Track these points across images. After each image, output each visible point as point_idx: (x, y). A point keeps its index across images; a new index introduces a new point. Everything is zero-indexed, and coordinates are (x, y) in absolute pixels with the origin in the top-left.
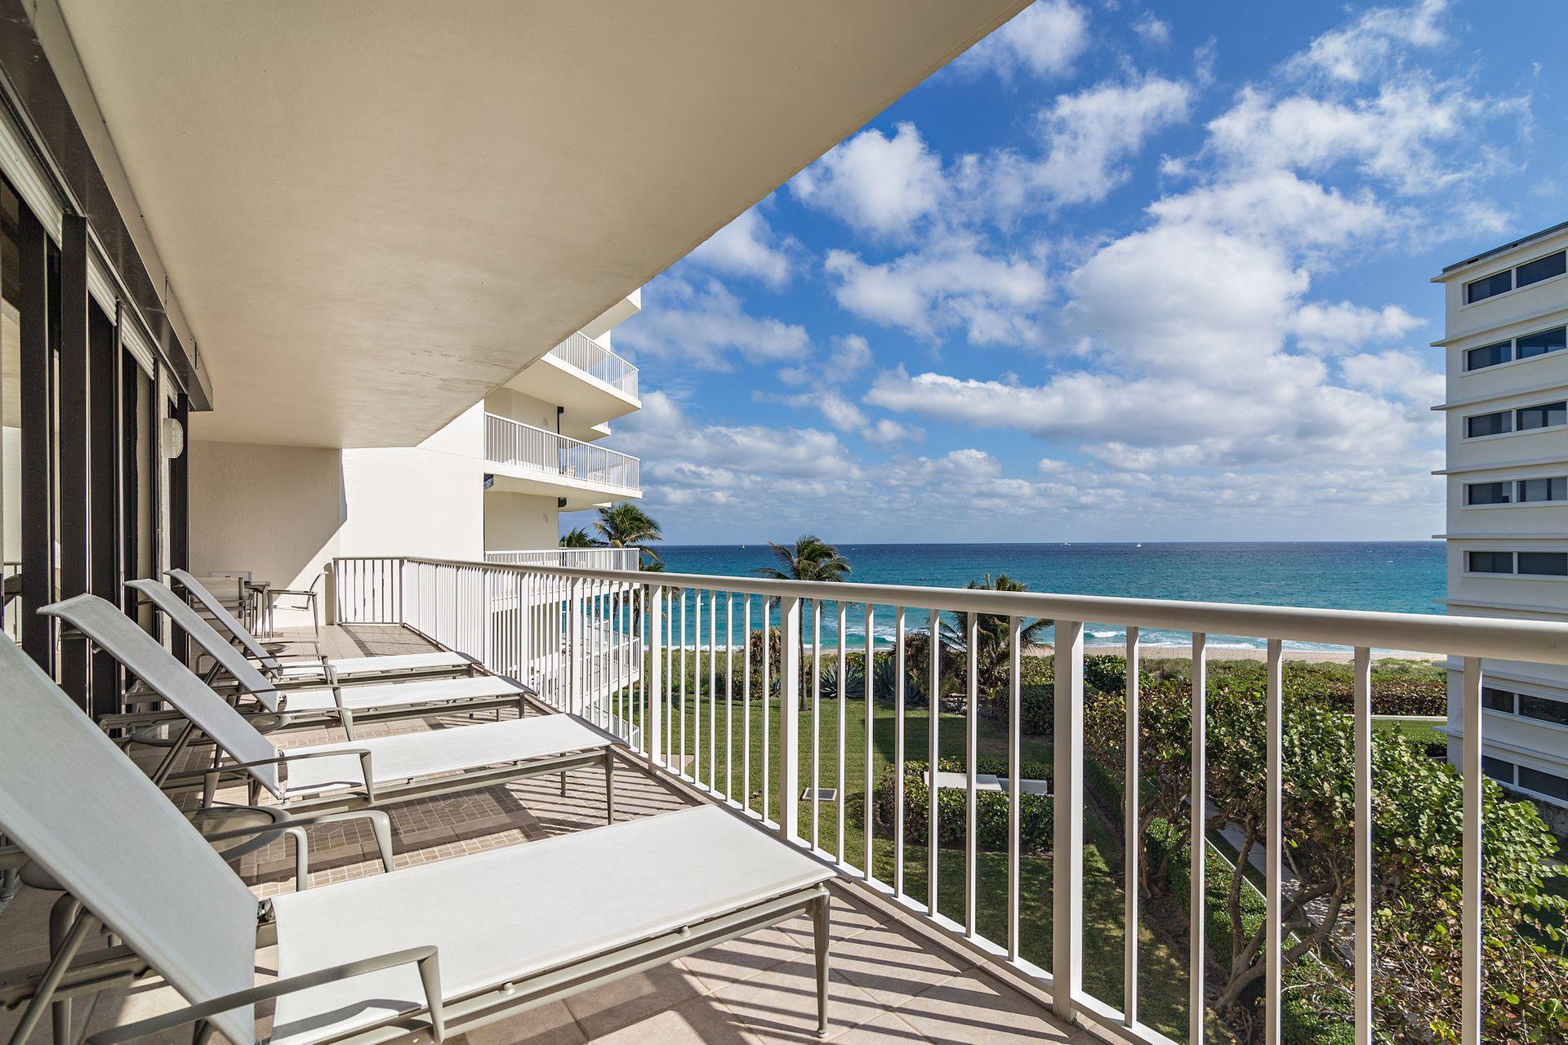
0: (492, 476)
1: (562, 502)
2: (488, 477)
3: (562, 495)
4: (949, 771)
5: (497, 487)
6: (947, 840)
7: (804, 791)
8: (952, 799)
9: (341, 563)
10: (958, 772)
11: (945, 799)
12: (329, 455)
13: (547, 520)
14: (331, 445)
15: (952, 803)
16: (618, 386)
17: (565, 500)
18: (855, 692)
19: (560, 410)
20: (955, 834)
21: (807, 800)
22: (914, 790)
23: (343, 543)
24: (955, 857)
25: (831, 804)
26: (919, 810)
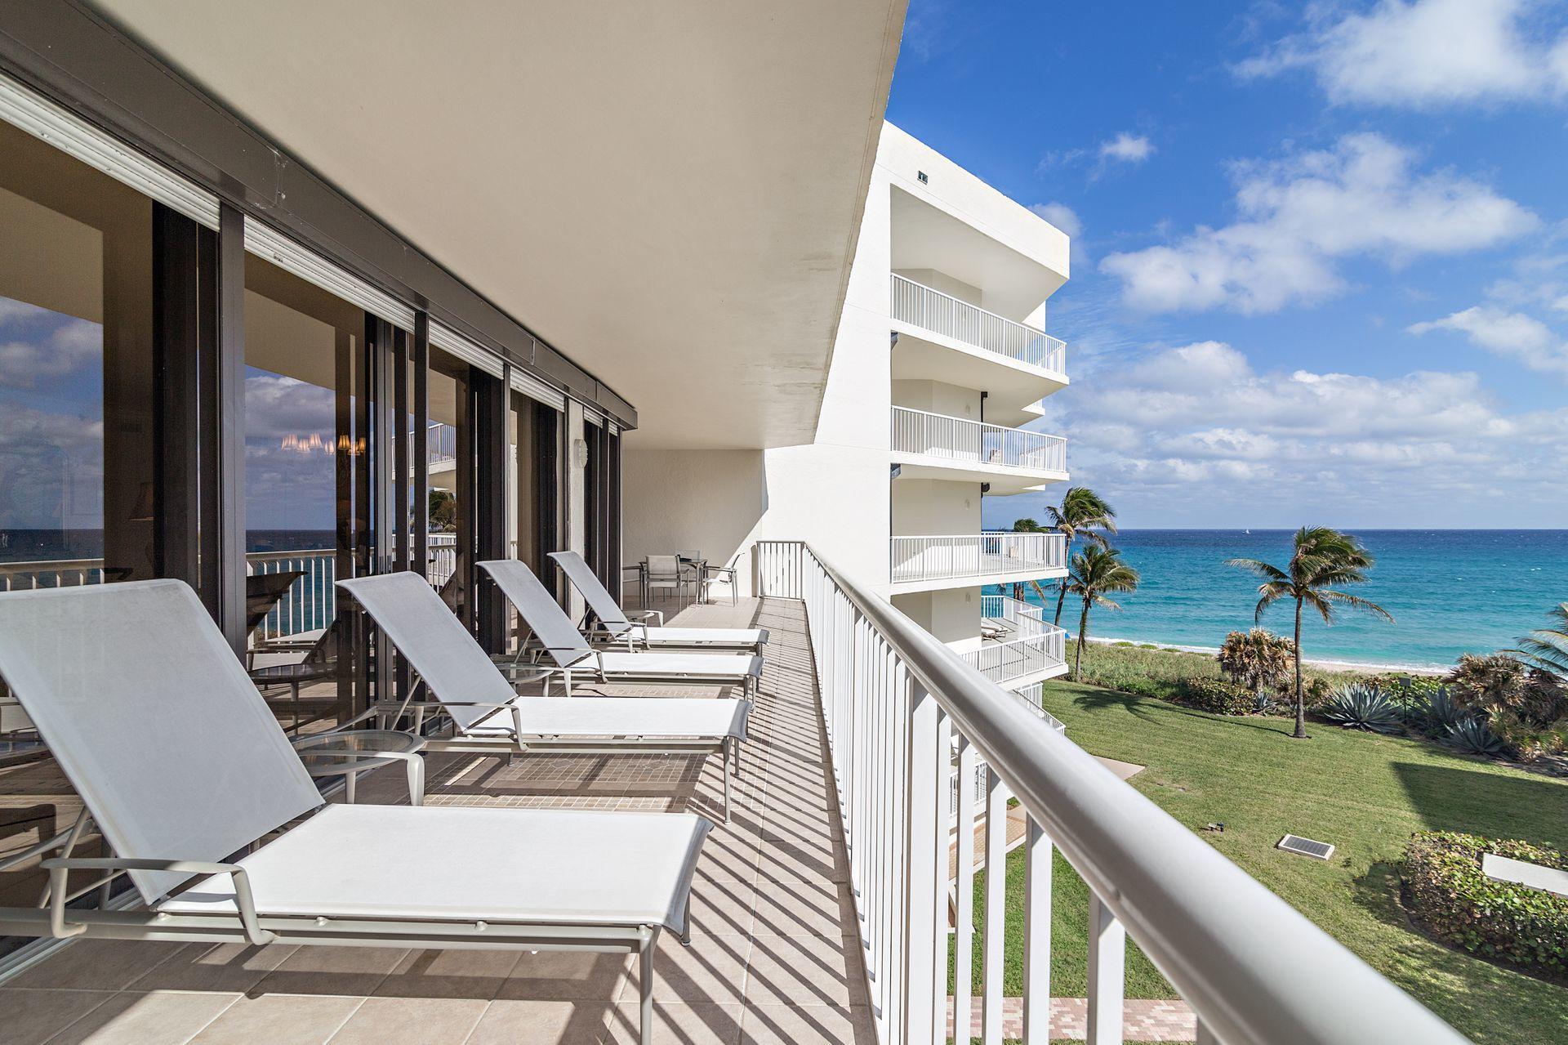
0: (899, 465)
1: (985, 487)
2: (894, 467)
3: (985, 481)
4: (1535, 862)
5: (904, 474)
6: (1519, 959)
7: (1283, 838)
8: (1531, 904)
9: (762, 545)
10: (1553, 867)
11: (1516, 900)
12: (754, 455)
13: (968, 507)
14: (757, 447)
15: (1530, 909)
16: (1046, 365)
17: (988, 485)
18: (1384, 725)
19: (984, 395)
20: (1536, 956)
21: (1286, 850)
22: (1459, 875)
23: (766, 528)
24: (1531, 988)
25: (1322, 862)
26: (1465, 905)
